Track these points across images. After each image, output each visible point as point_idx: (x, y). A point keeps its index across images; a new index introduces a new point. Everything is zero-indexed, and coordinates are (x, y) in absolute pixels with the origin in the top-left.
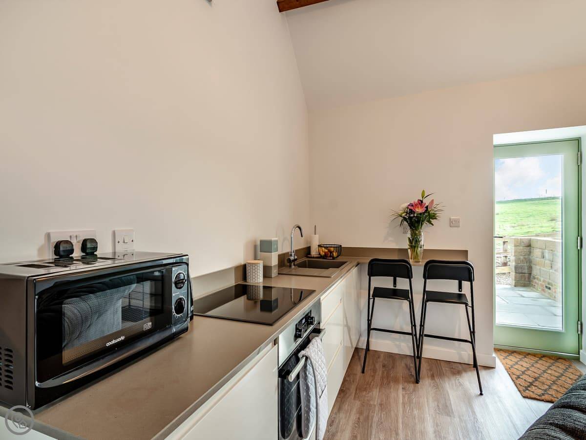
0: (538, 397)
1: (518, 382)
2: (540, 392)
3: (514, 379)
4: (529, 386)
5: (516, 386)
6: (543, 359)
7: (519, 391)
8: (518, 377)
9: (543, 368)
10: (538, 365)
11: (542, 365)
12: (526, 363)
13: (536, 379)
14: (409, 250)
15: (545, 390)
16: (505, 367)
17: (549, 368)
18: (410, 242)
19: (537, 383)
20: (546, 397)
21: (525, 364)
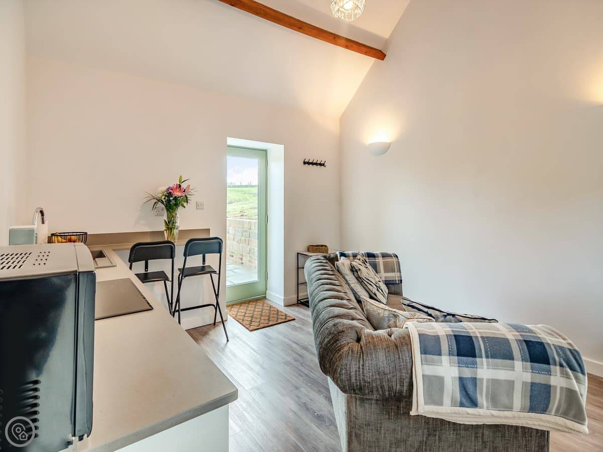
0: (258, 328)
1: (245, 323)
2: (257, 324)
3: (241, 322)
4: (251, 323)
5: (244, 326)
6: (251, 303)
7: (247, 328)
8: (243, 320)
9: (253, 309)
10: (249, 309)
11: (251, 307)
12: (243, 309)
13: (252, 317)
14: (165, 232)
15: (259, 322)
16: (233, 317)
17: (255, 308)
18: (167, 224)
19: (254, 320)
20: (262, 325)
21: (243, 311)
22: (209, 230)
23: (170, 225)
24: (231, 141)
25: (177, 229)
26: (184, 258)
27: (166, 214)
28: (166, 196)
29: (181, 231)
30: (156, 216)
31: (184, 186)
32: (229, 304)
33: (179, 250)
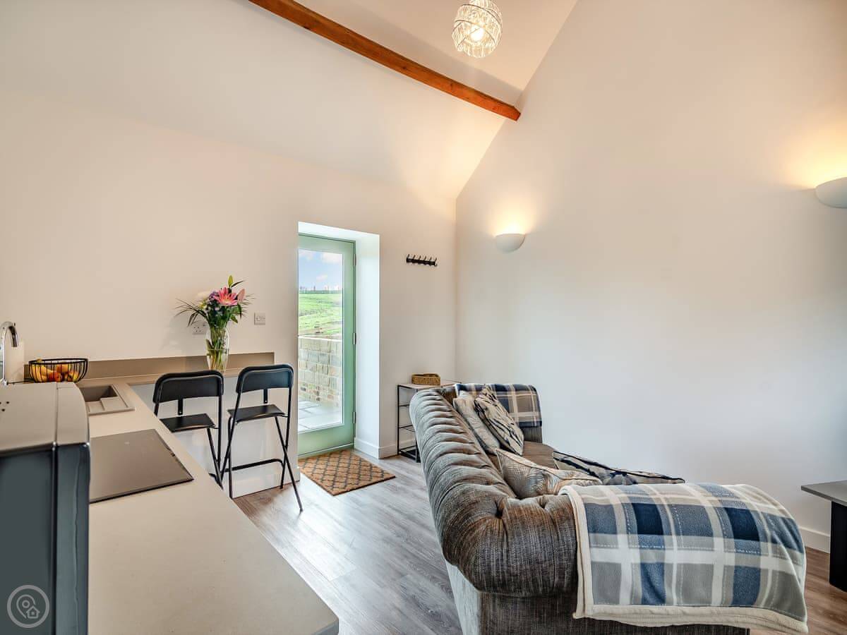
0: (344, 490)
1: (325, 484)
2: (342, 485)
3: (320, 483)
4: (334, 484)
5: (324, 488)
6: (332, 456)
7: (328, 492)
8: (322, 480)
9: (336, 464)
10: (331, 463)
11: (333, 462)
12: (321, 465)
13: (335, 475)
14: (208, 357)
15: (345, 482)
16: (307, 476)
17: (339, 462)
18: (211, 346)
19: (337, 479)
20: (349, 487)
21: (321, 467)
22: (273, 353)
23: (216, 347)
24: (304, 228)
25: (226, 353)
26: (237, 394)
27: (209, 331)
28: (209, 305)
29: (231, 356)
30: (195, 334)
31: (236, 290)
32: (301, 457)
33: (230, 384)
